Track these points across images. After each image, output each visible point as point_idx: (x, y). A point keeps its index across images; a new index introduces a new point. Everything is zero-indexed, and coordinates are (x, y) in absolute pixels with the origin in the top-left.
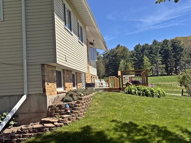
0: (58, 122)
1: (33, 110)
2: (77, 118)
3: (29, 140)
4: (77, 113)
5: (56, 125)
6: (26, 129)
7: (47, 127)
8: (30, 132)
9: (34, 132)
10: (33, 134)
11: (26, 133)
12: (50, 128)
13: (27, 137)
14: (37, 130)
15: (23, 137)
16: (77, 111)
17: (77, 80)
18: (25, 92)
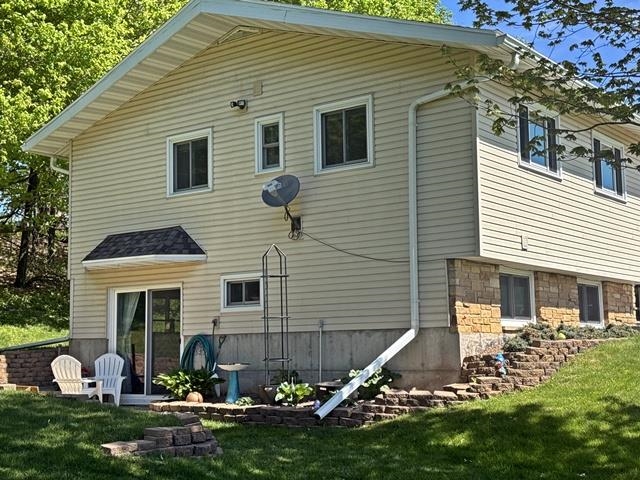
0: (468, 390)
1: (432, 365)
2: (516, 387)
3: (399, 418)
4: (519, 375)
5: (459, 396)
6: (392, 396)
7: (439, 398)
8: (401, 403)
9: (410, 403)
10: (407, 408)
11: (393, 404)
12: (446, 401)
13: (396, 413)
14: (415, 401)
15: (388, 410)
16: (518, 371)
17: (605, 303)
18: (414, 323)
